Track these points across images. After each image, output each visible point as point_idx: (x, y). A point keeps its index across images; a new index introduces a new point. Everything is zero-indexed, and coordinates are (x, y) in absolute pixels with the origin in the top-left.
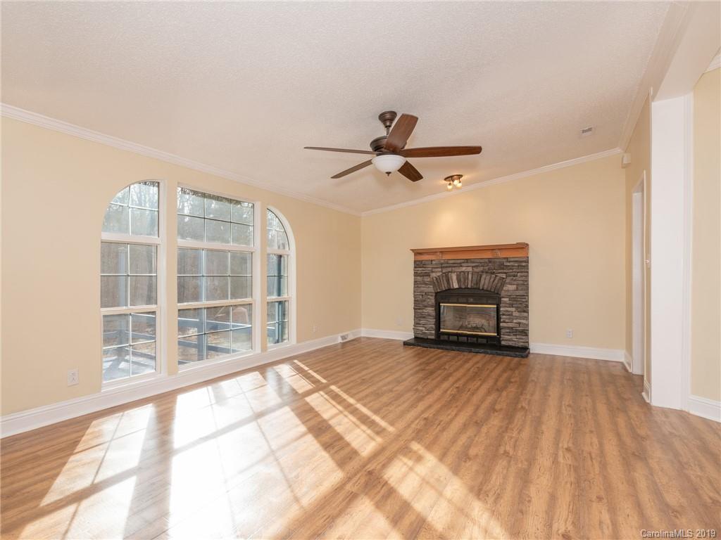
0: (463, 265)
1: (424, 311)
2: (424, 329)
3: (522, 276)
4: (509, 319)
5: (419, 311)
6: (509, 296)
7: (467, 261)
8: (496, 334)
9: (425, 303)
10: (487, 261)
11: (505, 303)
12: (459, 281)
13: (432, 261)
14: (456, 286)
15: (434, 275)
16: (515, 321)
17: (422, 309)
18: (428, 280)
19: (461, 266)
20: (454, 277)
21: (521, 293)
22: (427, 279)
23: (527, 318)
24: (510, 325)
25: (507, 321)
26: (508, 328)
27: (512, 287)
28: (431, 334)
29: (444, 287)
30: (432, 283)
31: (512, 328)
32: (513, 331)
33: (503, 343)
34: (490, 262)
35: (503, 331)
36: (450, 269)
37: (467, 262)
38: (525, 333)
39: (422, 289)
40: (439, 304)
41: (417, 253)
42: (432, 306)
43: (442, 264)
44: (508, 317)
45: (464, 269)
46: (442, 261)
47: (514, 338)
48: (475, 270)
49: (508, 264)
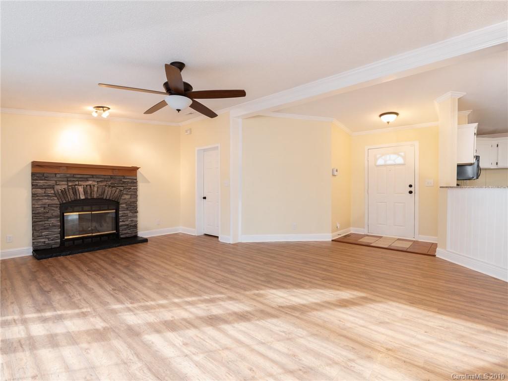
0: (90, 179)
1: (46, 222)
2: (47, 240)
3: (134, 189)
4: (126, 219)
5: (40, 223)
6: (126, 203)
7: (93, 176)
8: (115, 231)
9: (49, 215)
10: (110, 177)
11: (123, 207)
12: (85, 192)
13: (56, 174)
14: (82, 197)
15: (59, 188)
16: (129, 220)
17: (44, 221)
18: (53, 192)
19: (88, 181)
20: (81, 189)
21: (133, 200)
22: (51, 191)
23: (136, 217)
24: (127, 223)
25: (125, 220)
26: (125, 225)
27: (127, 197)
28: (56, 243)
29: (71, 197)
30: (55, 195)
31: (127, 225)
32: (128, 227)
33: (122, 236)
34: (111, 178)
35: (121, 228)
36: (77, 183)
37: (93, 178)
38: (136, 226)
39: (45, 201)
40: (63, 214)
41: (35, 165)
42: (56, 217)
43: (67, 178)
44: (125, 217)
45: (90, 182)
46: (68, 175)
47: (129, 231)
48: (101, 184)
49: (125, 180)
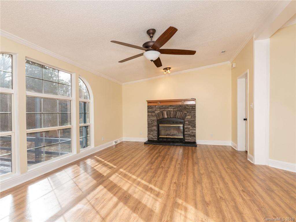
0: (169, 107)
1: (152, 128)
2: (152, 136)
3: (193, 112)
4: (188, 130)
5: (150, 128)
6: (188, 121)
7: (171, 106)
8: (183, 137)
9: (153, 125)
10: (179, 106)
11: (187, 124)
12: (167, 115)
13: (155, 106)
14: (166, 117)
15: (156, 112)
16: (190, 131)
17: (151, 127)
18: (154, 114)
19: (168, 108)
20: (165, 113)
21: (193, 119)
22: (153, 114)
23: (195, 130)
24: (189, 133)
25: (187, 131)
26: (188, 134)
27: (189, 117)
28: (155, 138)
29: (161, 117)
30: (156, 115)
31: (189, 134)
32: (190, 136)
33: (186, 141)
34: (180, 106)
35: (186, 136)
36: (163, 110)
37: (171, 107)
38: (194, 136)
39: (151, 118)
40: (159, 124)
41: (149, 102)
42: (155, 126)
43: (160, 107)
44: (188, 129)
45: (169, 109)
46: (160, 106)
47: (190, 138)
48: (174, 110)
49: (188, 107)
